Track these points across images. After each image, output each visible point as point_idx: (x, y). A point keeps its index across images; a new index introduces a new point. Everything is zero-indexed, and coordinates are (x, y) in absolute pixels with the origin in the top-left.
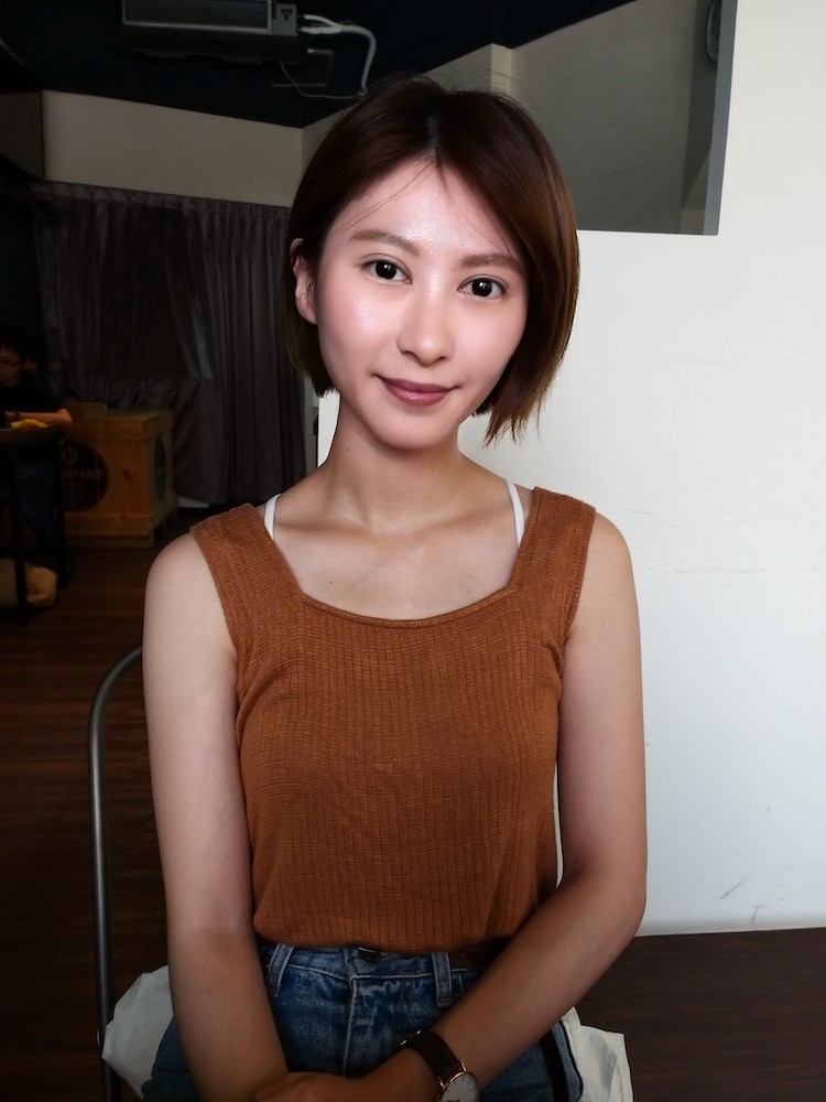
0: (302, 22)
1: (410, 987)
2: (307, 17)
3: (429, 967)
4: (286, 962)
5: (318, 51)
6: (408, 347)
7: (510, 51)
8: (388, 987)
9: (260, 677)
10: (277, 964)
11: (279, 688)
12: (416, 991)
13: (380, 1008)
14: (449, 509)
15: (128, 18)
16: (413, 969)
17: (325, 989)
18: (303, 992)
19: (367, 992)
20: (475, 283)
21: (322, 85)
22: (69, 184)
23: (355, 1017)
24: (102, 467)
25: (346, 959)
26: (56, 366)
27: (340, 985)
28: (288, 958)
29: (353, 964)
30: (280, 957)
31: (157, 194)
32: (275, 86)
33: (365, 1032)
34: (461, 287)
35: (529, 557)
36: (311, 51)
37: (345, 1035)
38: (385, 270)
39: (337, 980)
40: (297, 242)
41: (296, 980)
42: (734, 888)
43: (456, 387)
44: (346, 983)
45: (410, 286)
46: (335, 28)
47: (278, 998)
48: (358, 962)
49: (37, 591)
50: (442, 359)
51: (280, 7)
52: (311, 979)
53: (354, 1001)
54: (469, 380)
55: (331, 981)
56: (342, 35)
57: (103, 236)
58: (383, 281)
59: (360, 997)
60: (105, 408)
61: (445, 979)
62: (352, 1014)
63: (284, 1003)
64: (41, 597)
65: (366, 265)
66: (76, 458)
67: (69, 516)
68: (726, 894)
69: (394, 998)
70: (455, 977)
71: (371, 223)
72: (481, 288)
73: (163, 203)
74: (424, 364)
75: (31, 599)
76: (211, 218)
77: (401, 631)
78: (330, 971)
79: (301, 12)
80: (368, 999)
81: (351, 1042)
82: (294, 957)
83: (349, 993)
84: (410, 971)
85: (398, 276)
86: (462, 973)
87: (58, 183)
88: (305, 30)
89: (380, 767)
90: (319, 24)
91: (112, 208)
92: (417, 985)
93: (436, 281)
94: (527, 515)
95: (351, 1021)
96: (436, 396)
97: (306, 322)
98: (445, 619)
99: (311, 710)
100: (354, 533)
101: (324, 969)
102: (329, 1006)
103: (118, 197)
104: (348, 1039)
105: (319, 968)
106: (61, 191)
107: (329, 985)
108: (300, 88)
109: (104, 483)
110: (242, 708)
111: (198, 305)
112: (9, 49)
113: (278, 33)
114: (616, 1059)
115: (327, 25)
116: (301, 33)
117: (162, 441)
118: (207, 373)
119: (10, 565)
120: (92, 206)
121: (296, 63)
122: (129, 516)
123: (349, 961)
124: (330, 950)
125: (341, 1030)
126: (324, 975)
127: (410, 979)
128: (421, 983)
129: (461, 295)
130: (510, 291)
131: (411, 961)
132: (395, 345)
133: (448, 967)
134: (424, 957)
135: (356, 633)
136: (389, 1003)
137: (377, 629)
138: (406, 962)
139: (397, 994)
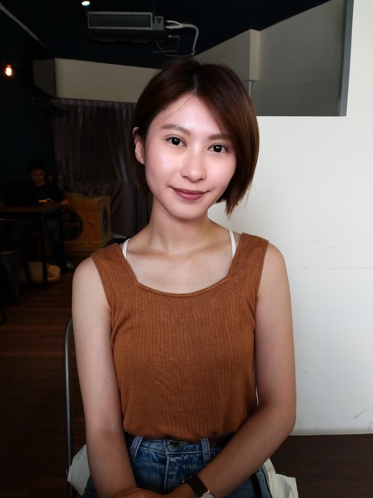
0: (166, 24)
1: (192, 457)
2: (168, 21)
3: (201, 449)
4: (139, 446)
5: (173, 36)
6: (186, 174)
7: (259, 31)
8: (183, 458)
9: (119, 319)
10: (135, 447)
11: (127, 325)
12: (195, 459)
13: (179, 467)
14: (203, 243)
15: (90, 25)
16: (194, 449)
17: (156, 458)
18: (145, 459)
19: (173, 460)
20: (215, 147)
21: (175, 51)
22: (66, 99)
23: (168, 471)
24: (81, 221)
25: (164, 445)
26: (61, 178)
27: (162, 456)
29: (168, 447)
30: (136, 443)
31: (104, 102)
32: (155, 52)
33: (173, 477)
34: (209, 148)
35: (237, 263)
36: (170, 36)
37: (164, 478)
38: (176, 141)
39: (161, 454)
40: (136, 129)
41: (143, 454)
42: (359, 415)
43: (208, 191)
44: (164, 455)
45: (186, 148)
46: (181, 26)
47: (134, 462)
48: (170, 447)
49: (52, 276)
50: (201, 179)
51: (156, 17)
52: (149, 454)
53: (168, 464)
54: (214, 188)
55: (159, 455)
56: (184, 29)
57: (81, 120)
58: (174, 146)
59: (170, 462)
60: (82, 195)
61: (207, 454)
62: (167, 470)
63: (138, 464)
64: (54, 278)
65: (168, 140)
66: (69, 218)
68: (356, 417)
69: (186, 462)
70: (212, 452)
71: (170, 121)
72: (217, 149)
73: (106, 105)
74: (193, 182)
75: (49, 279)
76: (127, 111)
77: (180, 299)
78: (157, 450)
79: (165, 19)
80: (174, 463)
81: (167, 481)
82: (143, 444)
83: (166, 460)
84: (192, 450)
85: (181, 144)
86: (215, 451)
87: (62, 98)
88: (167, 27)
89: (171, 359)
90: (173, 24)
91: (84, 108)
92: (196, 456)
93: (197, 147)
94: (237, 245)
95: (166, 472)
96: (198, 195)
97: (140, 163)
98: (200, 293)
99: (141, 334)
101: (155, 449)
103: (87, 103)
105: (153, 448)
106: (63, 102)
107: (157, 456)
108: (166, 53)
109: (81, 228)
110: (114, 332)
111: (122, 150)
112: (40, 41)
113: (155, 29)
114: (291, 489)
115: (177, 25)
116: (165, 29)
117: (106, 209)
118: (126, 179)
119: (40, 264)
120: (76, 107)
121: (164, 42)
122: (92, 242)
123: (166, 446)
124: (158, 441)
125: (163, 476)
126: (155, 452)
127: (192, 454)
128: (197, 455)
129: (209, 152)
130: (230, 150)
131: (193, 445)
132: (179, 174)
133: (209, 448)
134: (198, 444)
135: (160, 300)
136: (183, 464)
137: (170, 298)
138: (191, 446)
139: (187, 460)
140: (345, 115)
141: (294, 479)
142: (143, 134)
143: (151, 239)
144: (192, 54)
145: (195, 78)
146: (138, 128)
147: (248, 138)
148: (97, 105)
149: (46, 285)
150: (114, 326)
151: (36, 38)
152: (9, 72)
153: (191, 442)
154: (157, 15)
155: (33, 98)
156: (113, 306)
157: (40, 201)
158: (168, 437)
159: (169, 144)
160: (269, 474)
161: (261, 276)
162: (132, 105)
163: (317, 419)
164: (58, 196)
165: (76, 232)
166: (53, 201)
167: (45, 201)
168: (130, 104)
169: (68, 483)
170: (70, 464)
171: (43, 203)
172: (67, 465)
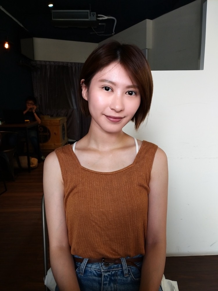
0: (97, 17)
1: (117, 272)
2: (99, 15)
3: (122, 267)
4: (85, 267)
5: (102, 24)
6: (113, 108)
7: (151, 20)
8: (111, 273)
10: (82, 268)
11: (75, 191)
12: (119, 273)
13: (110, 278)
14: (119, 145)
15: (53, 18)
16: (118, 267)
17: (95, 274)
18: (89, 275)
19: (106, 274)
20: (129, 92)
21: (103, 32)
22: (40, 61)
23: (103, 281)
24: (49, 132)
27: (99, 273)
28: (85, 266)
30: (83, 265)
31: (62, 62)
32: (91, 33)
33: (106, 285)
34: (126, 93)
35: (139, 157)
36: (100, 24)
37: (101, 285)
38: (107, 89)
39: (98, 271)
40: (83, 80)
41: (88, 272)
42: (214, 243)
43: (124, 117)
44: (101, 272)
45: (113, 93)
46: (106, 18)
47: (83, 276)
48: (103, 267)
49: (33, 164)
50: (121, 111)
51: (92, 13)
52: (91, 271)
53: (103, 277)
54: (128, 115)
56: (108, 19)
57: (49, 73)
58: (106, 91)
59: (104, 276)
60: (50, 117)
61: (126, 270)
62: (103, 280)
63: (85, 278)
64: (34, 165)
65: (102, 88)
66: (43, 130)
67: (41, 144)
68: (212, 245)
71: (104, 77)
72: (130, 93)
73: (63, 64)
74: (118, 112)
75: (31, 166)
76: (76, 67)
79: (97, 14)
80: (107, 277)
81: (103, 287)
82: (87, 265)
83: (102, 275)
85: (110, 90)
86: (130, 267)
87: (37, 61)
88: (98, 19)
90: (102, 17)
91: (51, 66)
95: (102, 282)
97: (85, 100)
99: (84, 196)
100: (95, 151)
101: (95, 269)
102: (97, 278)
103: (52, 63)
105: (94, 268)
106: (38, 63)
107: (96, 272)
108: (98, 34)
109: (50, 136)
111: (73, 90)
112: (24, 27)
113: (91, 20)
114: (174, 288)
115: (104, 17)
116: (97, 20)
117: (64, 125)
118: (75, 107)
119: (26, 157)
120: (46, 66)
121: (96, 27)
122: (56, 144)
123: (101, 266)
125: (100, 284)
127: (117, 270)
128: (120, 271)
129: (126, 95)
130: (137, 94)
131: (117, 265)
132: (109, 107)
133: (127, 266)
134: (120, 264)
135: (94, 176)
136: (112, 277)
137: (99, 175)
138: (116, 266)
139: (114, 274)
140: (203, 69)
141: (176, 282)
142: (88, 84)
143: (89, 142)
144: (113, 34)
145: (118, 53)
146: (84, 80)
147: (148, 87)
148: (58, 64)
149: (29, 169)
151: (22, 26)
152: (7, 46)
153: (116, 263)
154: (92, 11)
155: (21, 61)
157: (26, 121)
161: (152, 164)
162: (78, 64)
163: (189, 246)
165: (47, 138)
169: (45, 285)
170: (46, 275)
171: (27, 122)
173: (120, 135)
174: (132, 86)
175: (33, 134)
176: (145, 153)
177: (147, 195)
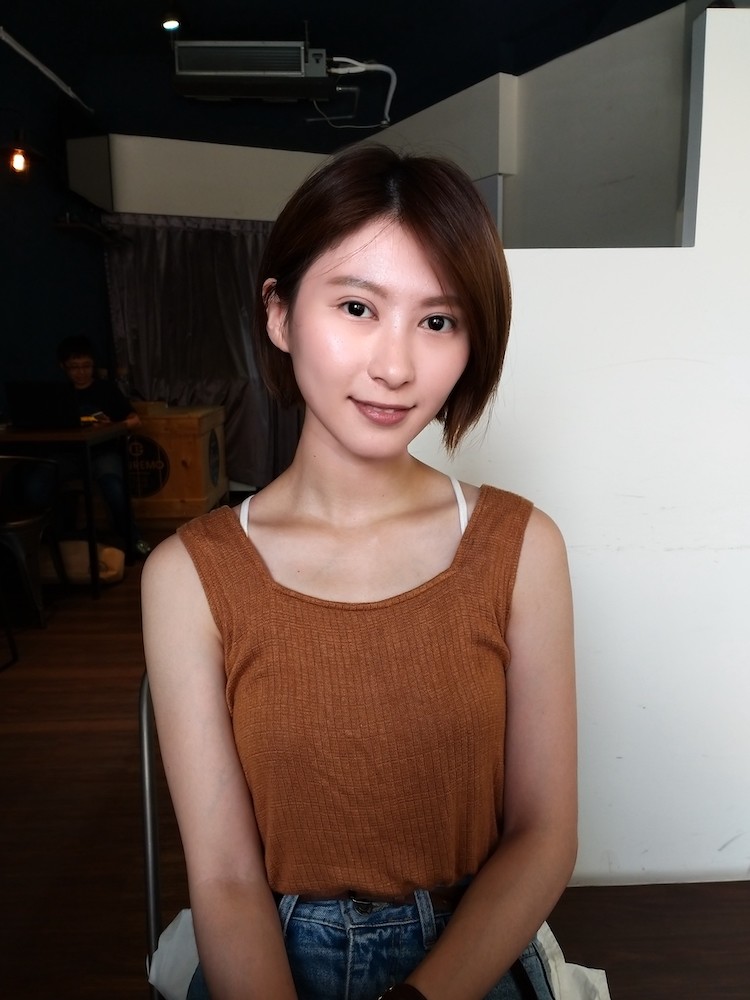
0: (331, 64)
1: (399, 934)
2: (336, 59)
3: (416, 914)
4: (290, 915)
5: (346, 89)
6: (378, 374)
7: (516, 77)
8: (380, 934)
9: (240, 657)
11: (257, 667)
12: (405, 936)
13: (374, 953)
15: (180, 69)
16: (401, 916)
17: (326, 938)
18: (306, 941)
19: (362, 940)
21: (350, 117)
22: (134, 215)
23: (353, 962)
24: (164, 459)
25: (343, 911)
26: (124, 371)
27: (338, 934)
28: (291, 911)
29: (349, 915)
31: (209, 219)
32: (309, 120)
33: (362, 976)
34: (421, 323)
36: (339, 89)
37: (344, 978)
38: (356, 309)
39: (335, 929)
40: (270, 281)
41: (300, 931)
42: (732, 840)
43: (414, 406)
44: (344, 931)
45: (377, 322)
46: (361, 68)
48: (353, 914)
49: (107, 569)
50: (406, 384)
51: (312, 52)
52: (312, 929)
53: (351, 949)
54: (425, 401)
55: (331, 931)
56: (367, 73)
57: (163, 257)
58: (353, 318)
59: (356, 944)
60: (167, 406)
61: (429, 924)
62: (350, 960)
64: (111, 573)
65: (341, 306)
66: (142, 451)
67: (135, 501)
68: (724, 846)
69: (387, 944)
70: (438, 921)
71: (348, 269)
72: (435, 324)
73: (214, 226)
74: (392, 388)
75: (103, 575)
76: (255, 237)
77: (359, 613)
78: (329, 922)
79: (330, 55)
80: (364, 947)
81: (350, 985)
82: (298, 910)
83: (348, 941)
84: (399, 919)
85: (366, 313)
87: (124, 214)
88: (334, 70)
89: (349, 733)
90: (346, 64)
91: (170, 232)
92: (406, 931)
95: (349, 966)
96: (398, 414)
97: (278, 350)
98: (397, 601)
99: (286, 686)
100: (317, 526)
101: (324, 920)
102: (330, 953)
103: (175, 223)
104: (348, 983)
105: (320, 918)
106: (127, 221)
107: (329, 934)
108: (333, 122)
109: (165, 472)
110: (231, 682)
111: (246, 314)
112: (80, 100)
113: (310, 75)
114: (596, 993)
115: (354, 66)
116: (330, 74)
117: (215, 436)
118: (254, 374)
119: (84, 546)
120: (154, 232)
121: (327, 100)
122: (187, 500)
123: (345, 912)
124: (328, 902)
125: (341, 973)
126: (324, 926)
127: (399, 926)
128: (409, 928)
129: (419, 329)
131: (400, 909)
132: (366, 372)
133: (432, 911)
134: (410, 905)
135: (320, 615)
136: (382, 948)
137: (338, 612)
138: (395, 910)
139: (389, 939)
140: (691, 244)
141: (602, 974)
144: (384, 122)
145: (392, 185)
146: (275, 280)
148: (196, 226)
149: (96, 586)
150: (230, 671)
151: (71, 94)
152: (19, 162)
153: (395, 903)
154: (313, 46)
155: (68, 215)
156: (226, 631)
157: (84, 419)
158: (350, 894)
159: (344, 314)
160: (552, 964)
161: (517, 566)
162: (264, 227)
163: (647, 851)
164: (118, 409)
165: (155, 480)
166: (108, 421)
167: (92, 419)
168: (261, 224)
169: (151, 986)
170: (154, 950)
171: (89, 424)
172: (148, 948)
173: (399, 467)
174: (441, 298)
175: (109, 465)
176: (492, 530)
177: (502, 673)
